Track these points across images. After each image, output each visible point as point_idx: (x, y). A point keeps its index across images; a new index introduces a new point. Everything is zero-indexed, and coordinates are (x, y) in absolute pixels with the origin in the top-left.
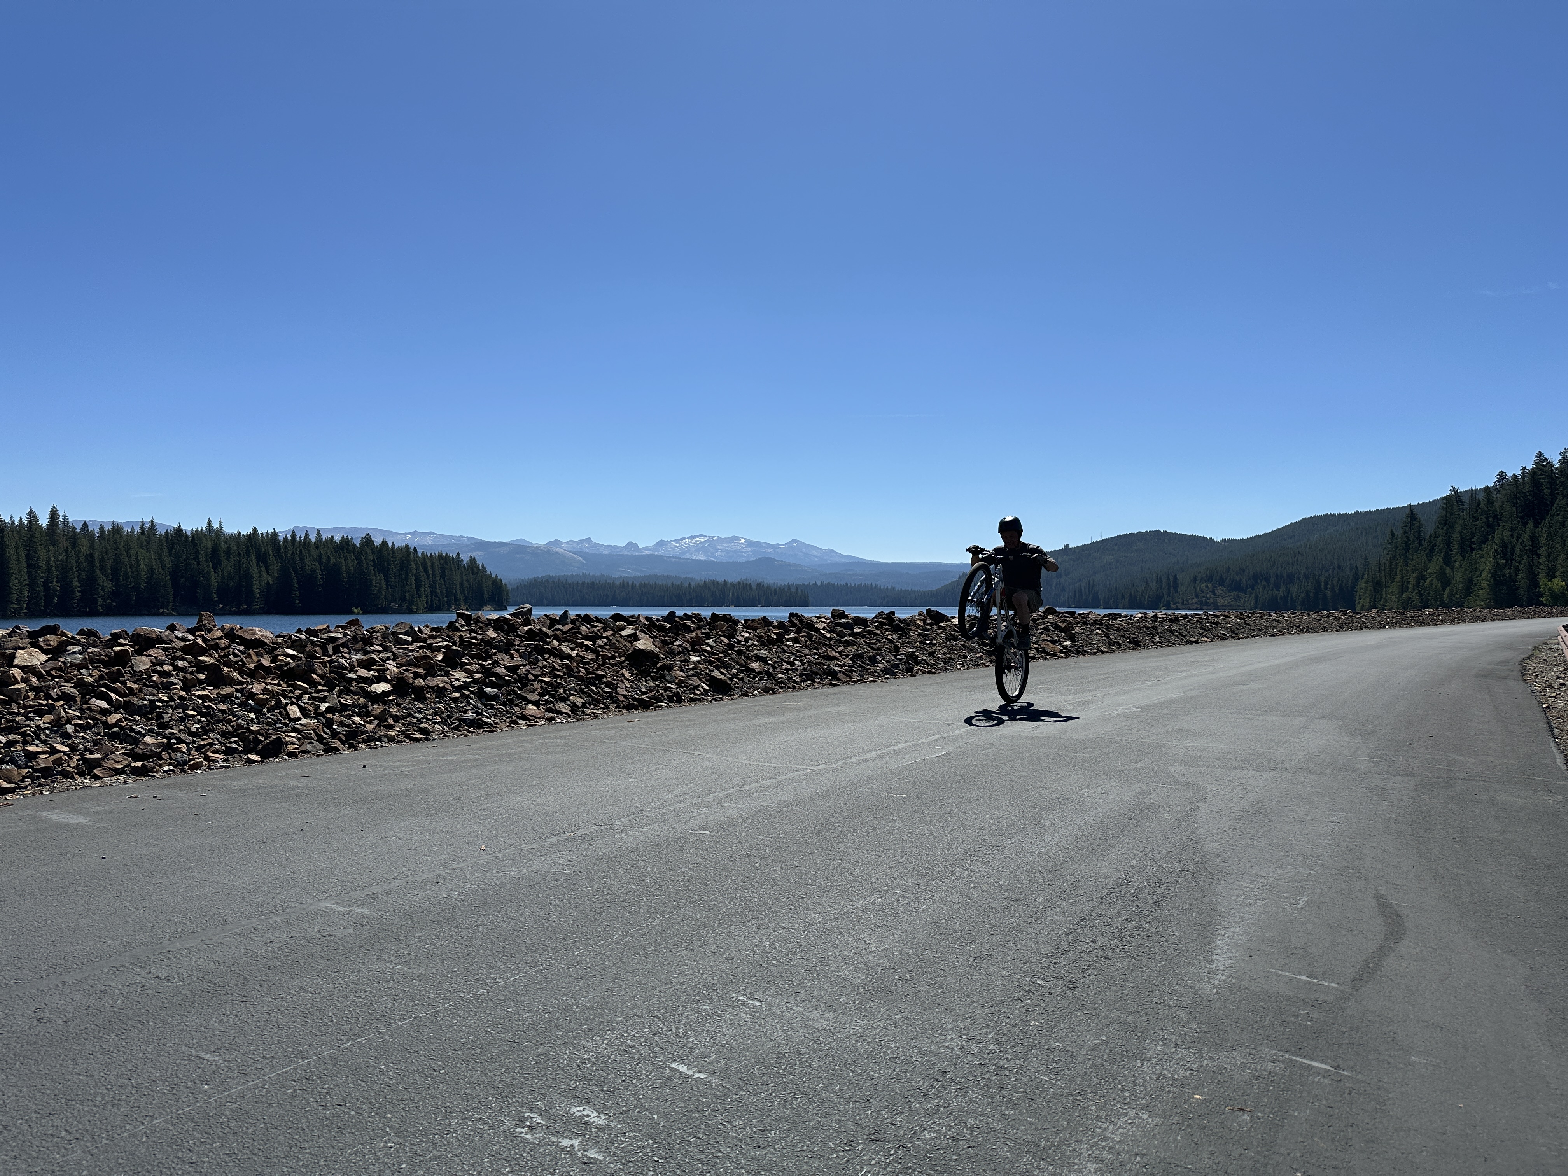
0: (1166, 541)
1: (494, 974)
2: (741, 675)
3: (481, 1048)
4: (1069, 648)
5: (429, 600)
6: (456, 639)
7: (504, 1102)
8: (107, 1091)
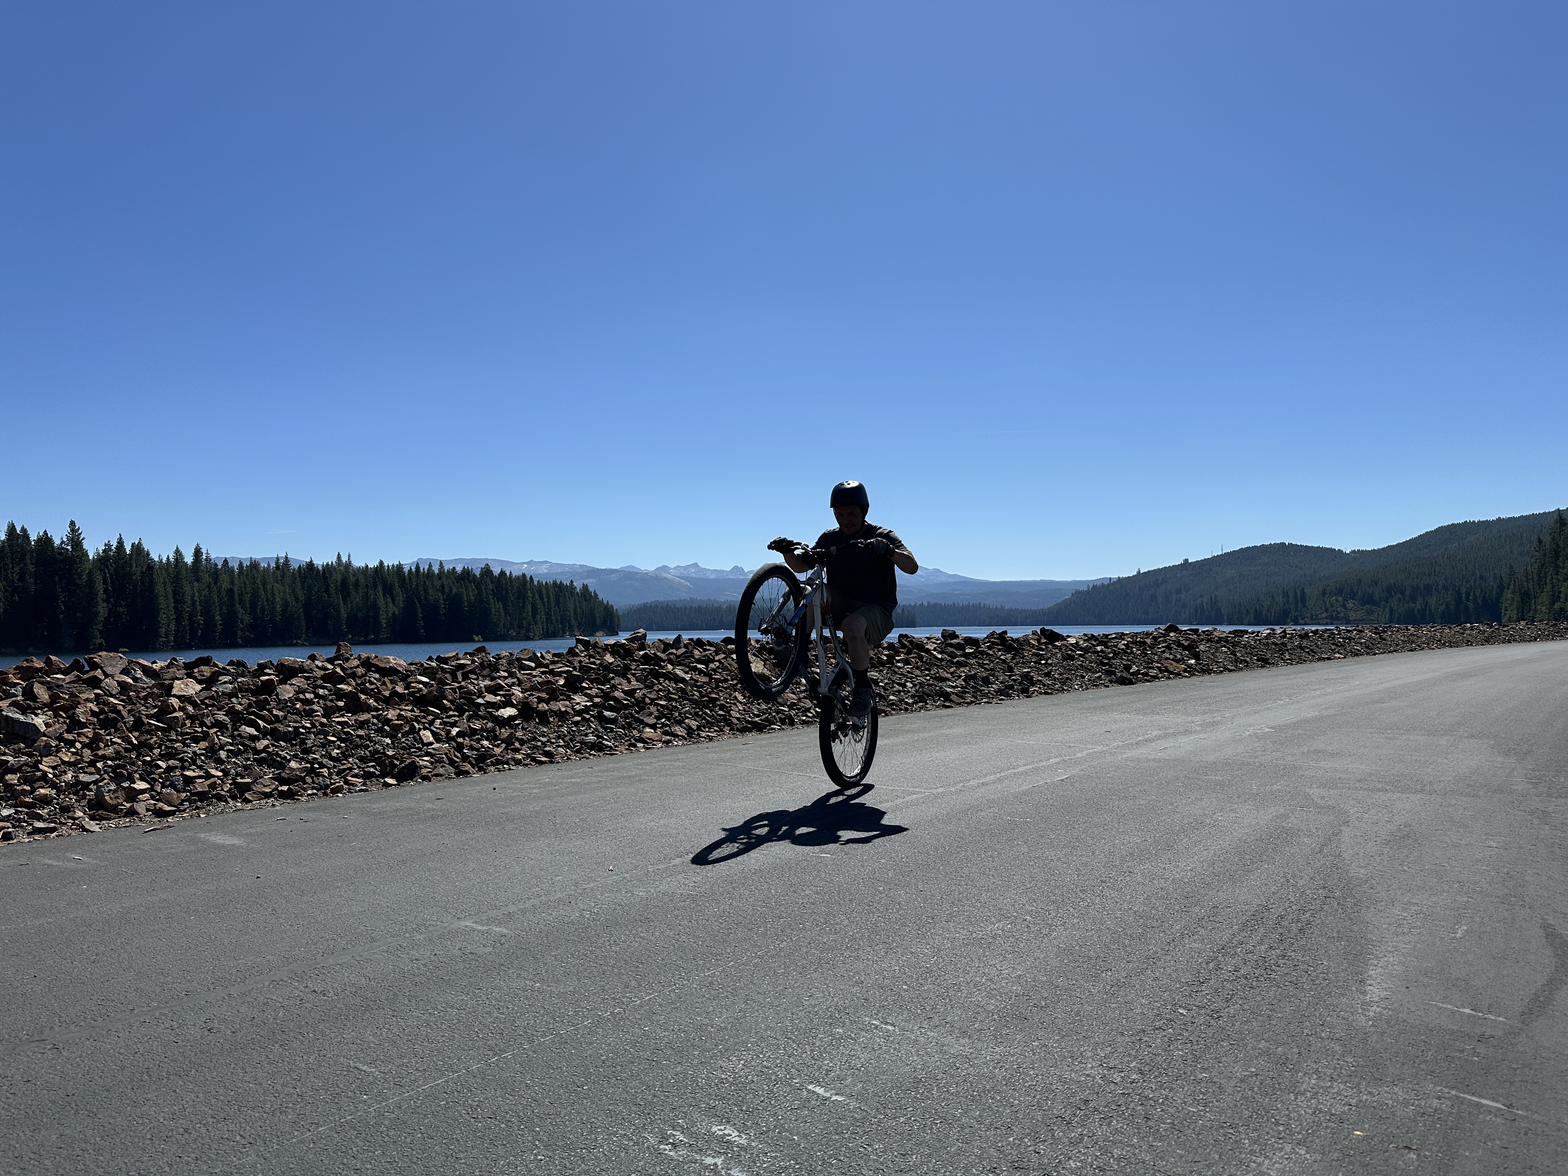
0: (1292, 553)
1: (629, 992)
3: (621, 1066)
4: (1194, 666)
5: (545, 627)
6: (577, 664)
7: (646, 1119)
8: (274, 1099)
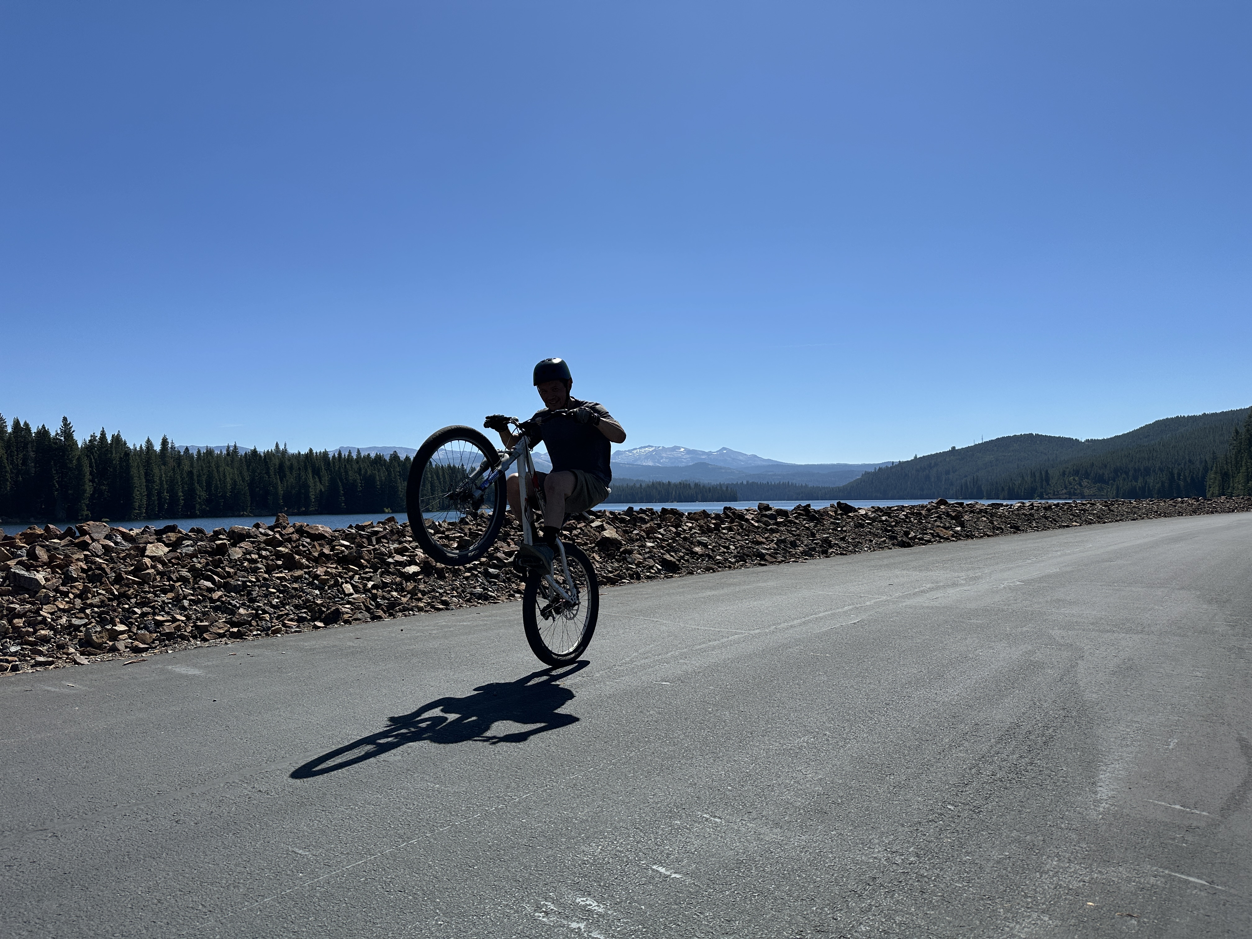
0: (1038, 442)
1: (510, 792)
2: (686, 557)
3: (504, 850)
4: (960, 533)
7: (524, 893)
8: (229, 876)
